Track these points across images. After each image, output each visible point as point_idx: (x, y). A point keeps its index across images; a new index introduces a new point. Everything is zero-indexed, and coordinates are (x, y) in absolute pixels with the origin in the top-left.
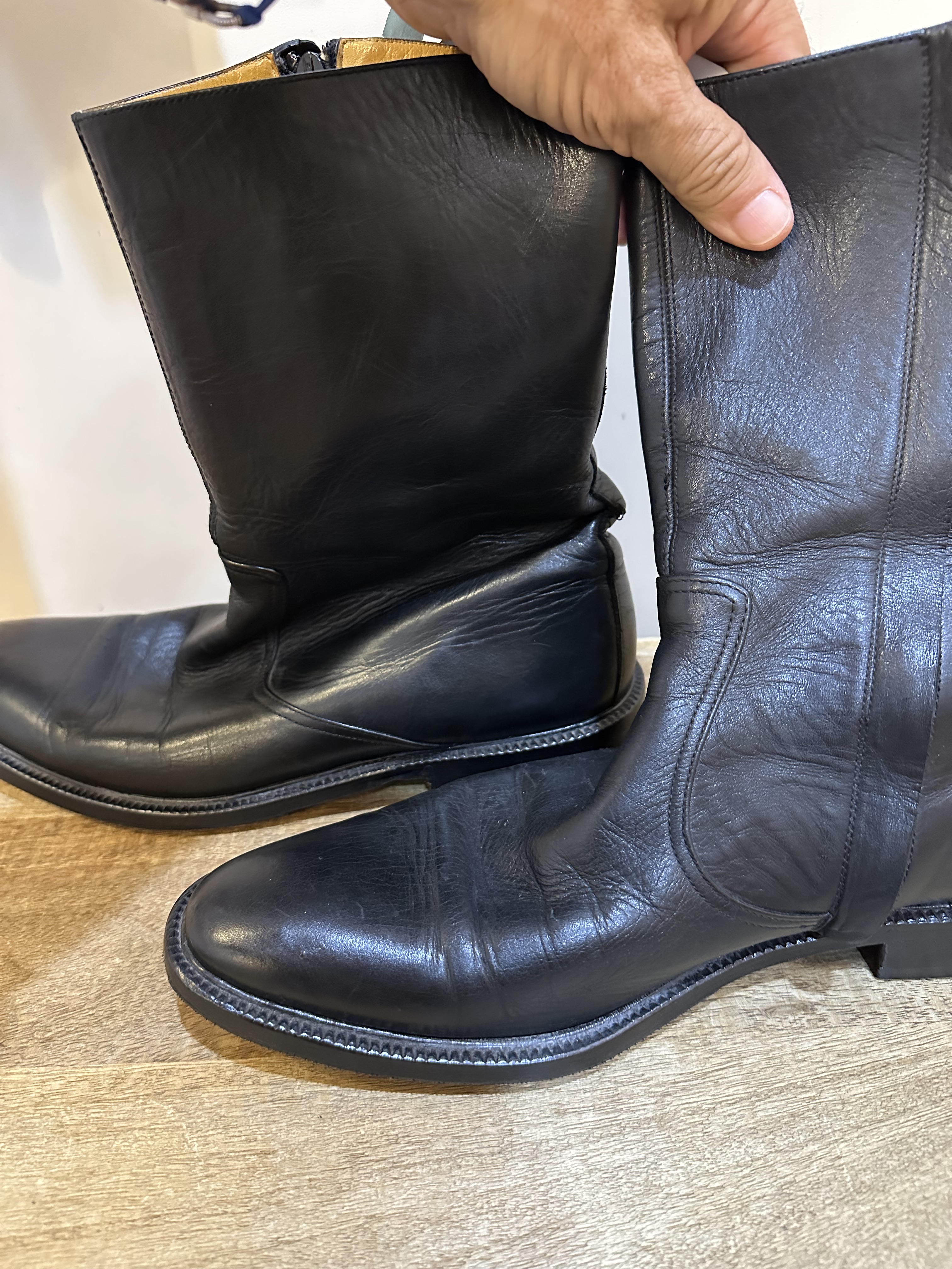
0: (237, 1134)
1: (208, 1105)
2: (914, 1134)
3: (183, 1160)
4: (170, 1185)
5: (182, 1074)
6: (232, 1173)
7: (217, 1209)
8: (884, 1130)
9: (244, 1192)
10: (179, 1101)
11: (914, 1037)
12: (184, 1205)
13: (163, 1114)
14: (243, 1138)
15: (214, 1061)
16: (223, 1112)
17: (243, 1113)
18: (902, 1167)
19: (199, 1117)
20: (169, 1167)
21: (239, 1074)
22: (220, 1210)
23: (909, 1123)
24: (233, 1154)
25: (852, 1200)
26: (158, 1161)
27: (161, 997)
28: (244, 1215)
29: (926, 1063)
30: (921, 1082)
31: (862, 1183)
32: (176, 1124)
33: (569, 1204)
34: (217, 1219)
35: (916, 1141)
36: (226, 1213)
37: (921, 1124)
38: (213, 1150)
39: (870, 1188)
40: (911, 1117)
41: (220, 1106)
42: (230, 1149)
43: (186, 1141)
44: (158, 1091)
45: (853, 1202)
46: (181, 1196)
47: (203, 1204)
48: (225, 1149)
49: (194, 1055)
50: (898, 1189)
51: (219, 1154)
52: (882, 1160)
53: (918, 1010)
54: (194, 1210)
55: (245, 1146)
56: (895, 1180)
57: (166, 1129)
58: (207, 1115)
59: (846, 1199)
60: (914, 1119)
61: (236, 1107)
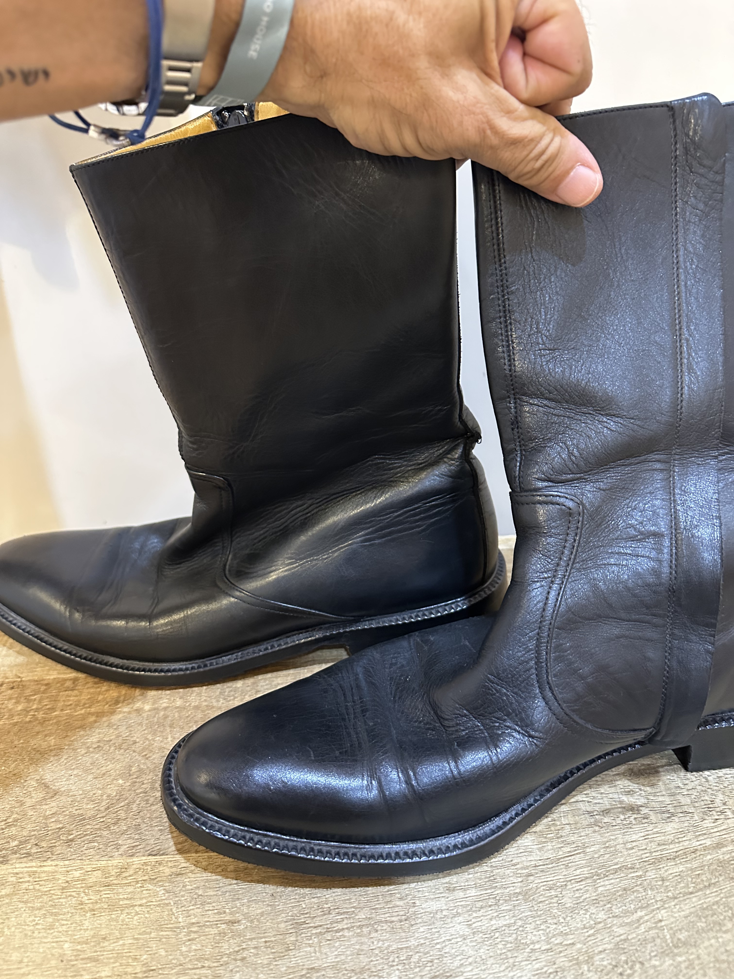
0: (211, 908)
1: (190, 887)
2: (717, 903)
3: (172, 928)
4: (163, 946)
5: (170, 864)
6: (208, 937)
7: (197, 964)
8: (694, 899)
9: (217, 951)
10: (167, 884)
11: (716, 830)
12: (173, 961)
13: (156, 894)
14: (216, 911)
16: (200, 892)
17: (215, 893)
18: (709, 927)
19: (183, 896)
20: (162, 933)
22: (200, 965)
23: (713, 894)
24: (208, 923)
25: (672, 952)
26: (153, 929)
28: (217, 969)
29: (725, 849)
30: (721, 863)
31: (679, 939)
32: (166, 902)
33: (459, 958)
34: (198, 971)
35: (719, 907)
36: (203, 967)
37: (722, 895)
38: (193, 921)
39: (685, 944)
40: (715, 890)
41: (198, 888)
42: (206, 919)
43: (173, 914)
44: (152, 877)
45: (672, 954)
46: (171, 955)
47: (187, 961)
48: (203, 920)
50: (707, 943)
51: (198, 923)
52: (693, 922)
53: (718, 809)
54: (181, 965)
55: (217, 917)
56: (704, 937)
57: (158, 906)
58: (189, 895)
59: (667, 952)
60: (716, 891)
61: (210, 888)
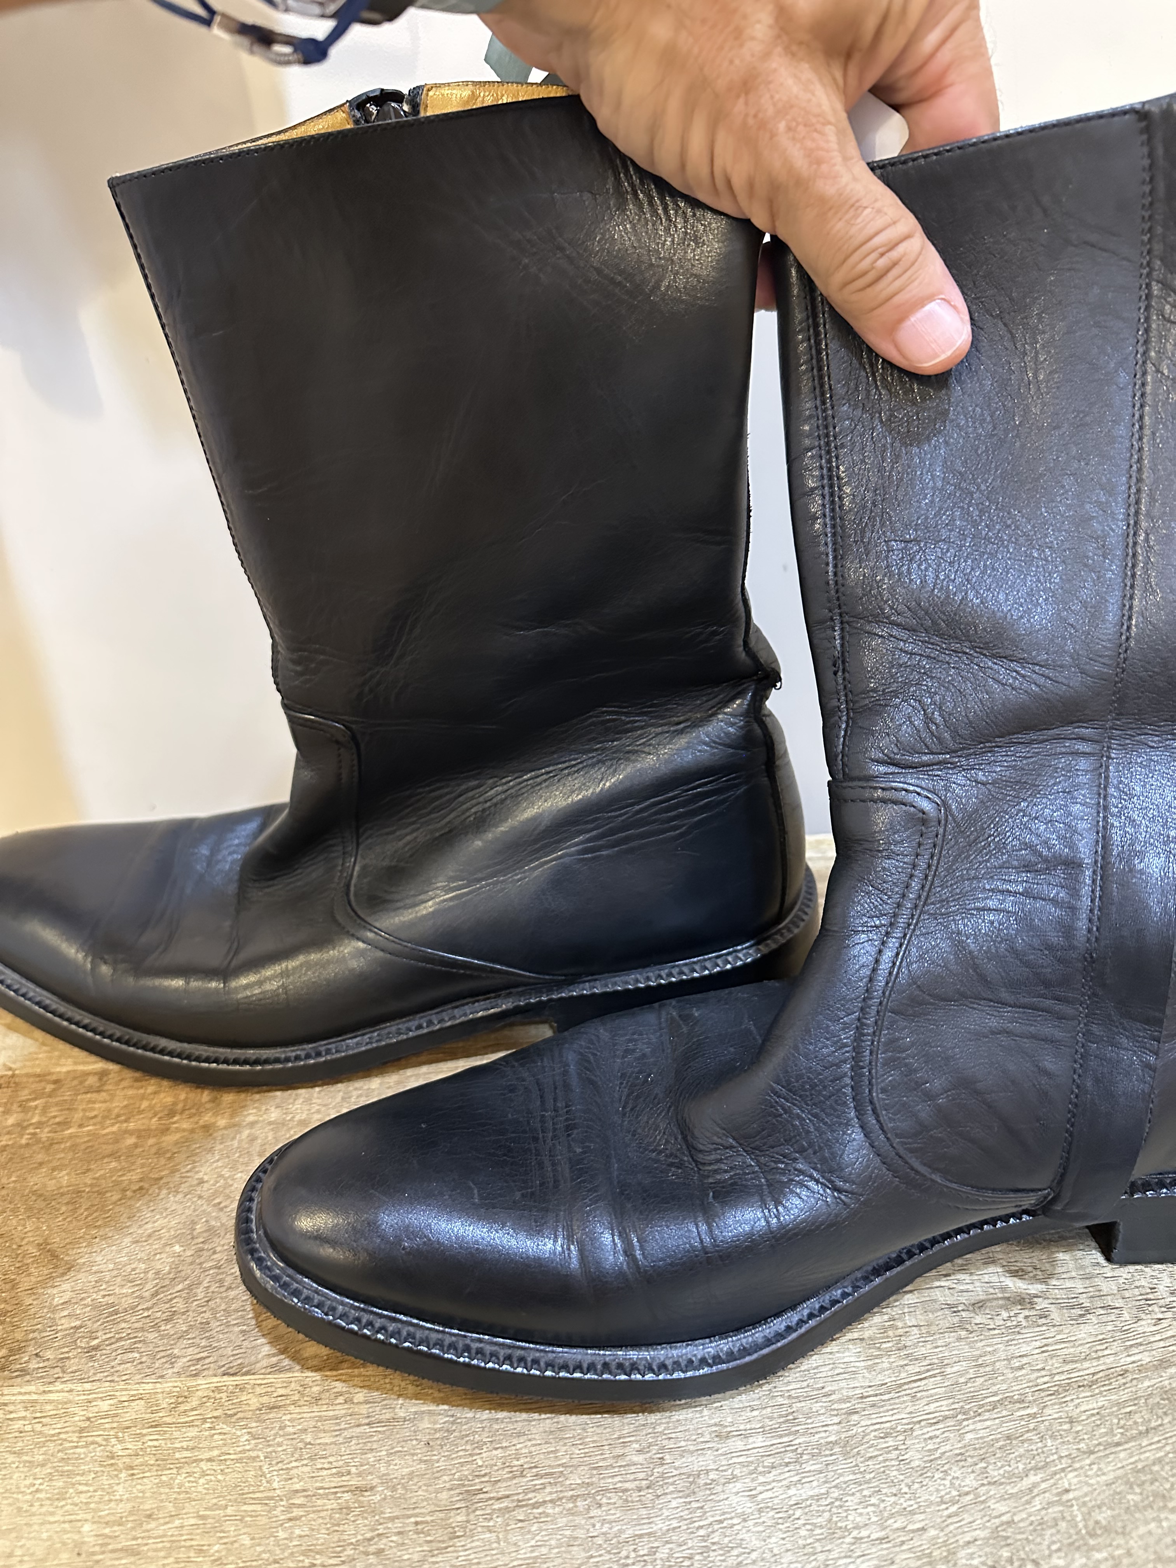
0: (326, 1466)
1: (291, 1430)
2: (1159, 1460)
3: (261, 1499)
4: (245, 1530)
5: (258, 1390)
6: (321, 1514)
7: (303, 1561)
8: (1122, 1455)
9: (336, 1539)
10: (254, 1425)
11: (1158, 1337)
12: (264, 1555)
13: (235, 1441)
14: (334, 1471)
15: (296, 1374)
16: (309, 1438)
17: (333, 1440)
18: (1146, 1502)
19: (280, 1445)
20: (245, 1508)
21: (328, 1391)
23: (1154, 1447)
24: (321, 1491)
25: (1085, 1544)
26: (230, 1500)
27: (232, 1294)
29: (1172, 1370)
30: (1166, 1393)
31: (1097, 1522)
32: (252, 1454)
33: (735, 1552)
35: (1162, 1469)
37: (1168, 1448)
38: (297, 1487)
39: (1107, 1530)
40: (1156, 1439)
41: (305, 1431)
42: (318, 1485)
43: (263, 1475)
44: (229, 1412)
45: (1085, 1548)
46: (259, 1545)
47: (286, 1554)
48: (312, 1485)
49: (272, 1366)
50: (1142, 1530)
51: (304, 1490)
52: (1119, 1493)
53: (1161, 1305)
55: (337, 1481)
56: (1137, 1520)
57: (238, 1461)
58: (289, 1442)
59: (1077, 1544)
60: (1159, 1441)
61: (325, 1431)
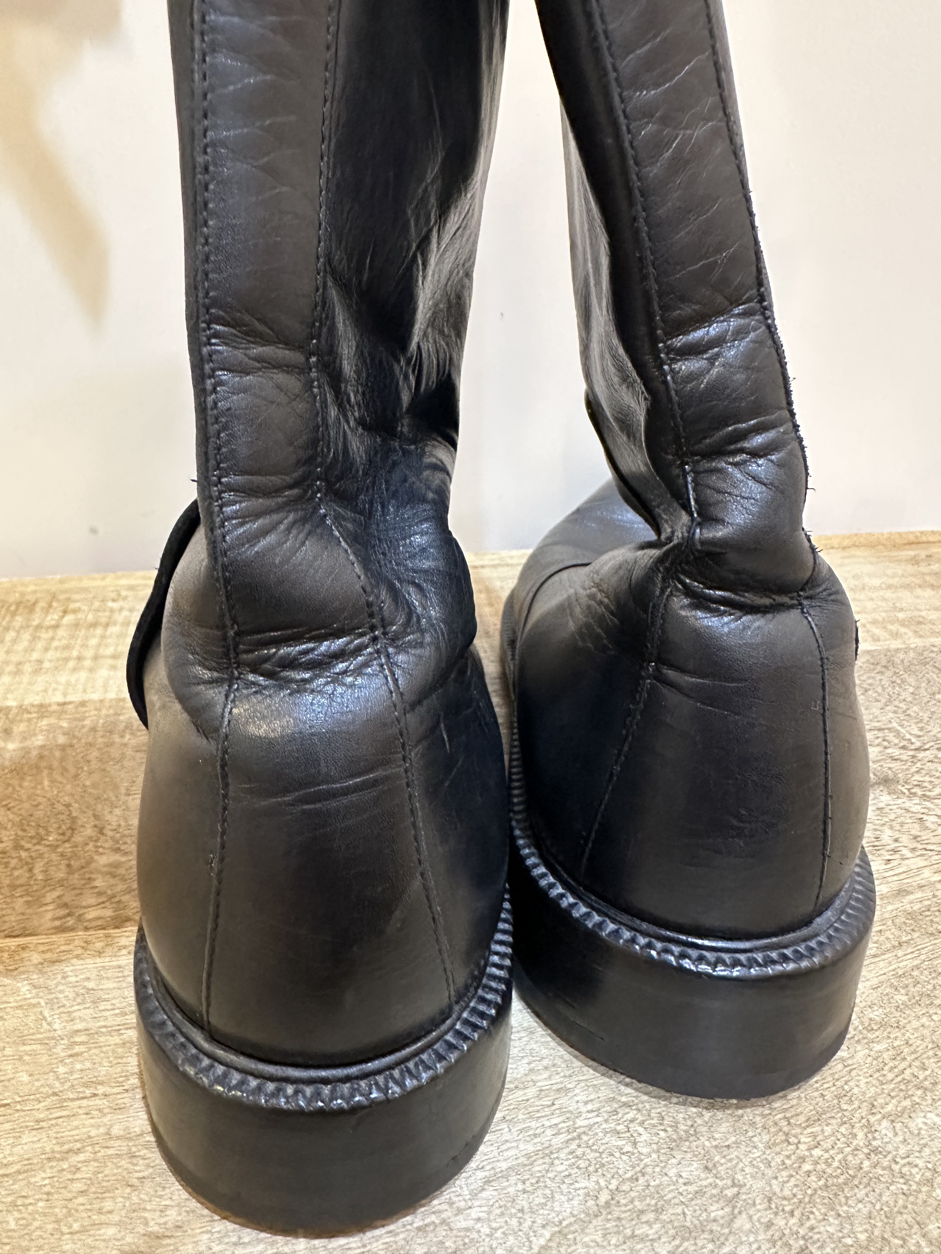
1: (73, 979)
3: (40, 1040)
5: (41, 948)
7: (84, 1092)
10: (35, 976)
13: (16, 992)
15: (80, 933)
16: (91, 985)
17: (115, 985)
19: (61, 992)
21: (111, 945)
22: (88, 1092)
24: (104, 1030)
28: (119, 1096)
32: (33, 1001)
35: (922, 973)
38: (80, 1026)
40: (910, 950)
43: (45, 1018)
44: (10, 968)
45: (866, 1041)
46: (38, 1080)
47: (66, 1087)
48: (93, 1025)
51: (86, 1030)
54: (55, 1094)
57: (20, 1007)
58: (71, 990)
